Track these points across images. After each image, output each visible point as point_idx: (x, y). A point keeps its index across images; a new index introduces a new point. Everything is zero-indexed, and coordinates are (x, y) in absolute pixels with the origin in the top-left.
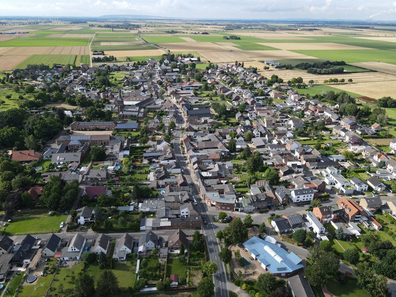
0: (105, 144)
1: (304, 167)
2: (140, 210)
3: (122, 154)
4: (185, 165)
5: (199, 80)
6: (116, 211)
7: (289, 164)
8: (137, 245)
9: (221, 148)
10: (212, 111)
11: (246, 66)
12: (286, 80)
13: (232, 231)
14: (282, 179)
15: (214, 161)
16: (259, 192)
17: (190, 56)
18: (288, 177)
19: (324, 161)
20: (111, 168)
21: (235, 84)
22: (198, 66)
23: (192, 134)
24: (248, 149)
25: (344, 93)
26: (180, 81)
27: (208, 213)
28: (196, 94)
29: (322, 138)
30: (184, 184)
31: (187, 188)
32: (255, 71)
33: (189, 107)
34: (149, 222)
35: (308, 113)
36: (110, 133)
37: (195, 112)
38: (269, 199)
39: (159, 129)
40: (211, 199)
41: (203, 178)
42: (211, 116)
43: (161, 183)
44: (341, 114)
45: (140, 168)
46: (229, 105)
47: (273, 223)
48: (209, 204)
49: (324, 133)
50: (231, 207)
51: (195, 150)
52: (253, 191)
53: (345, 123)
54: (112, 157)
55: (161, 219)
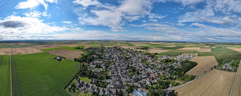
0: (101, 64)
1: (144, 69)
2: (107, 82)
3: (104, 67)
4: (118, 71)
5: (121, 52)
6: (101, 81)
7: (141, 69)
8: (105, 92)
9: (126, 66)
10: (124, 58)
11: (130, 49)
12: (138, 51)
13: (129, 89)
14: (140, 73)
15: (124, 70)
16: (135, 77)
17: (119, 47)
18: (141, 72)
19: (147, 67)
20: (101, 70)
21: (128, 52)
22: (121, 49)
23: (119, 63)
24: (132, 66)
25: (149, 53)
26: (117, 52)
27: (123, 84)
28: (120, 55)
29: (146, 62)
30: (117, 76)
31: (118, 77)
32: (132, 50)
33: (119, 57)
34: (109, 85)
35: (143, 57)
36: (102, 62)
37: (120, 58)
38: (137, 78)
39: (112, 62)
40: (124, 80)
41: (122, 74)
42: (124, 59)
43: (112, 75)
44: (149, 57)
45: (108, 71)
46: (127, 57)
47: (139, 85)
48: (123, 81)
49: (147, 61)
50: (128, 82)
51: (120, 67)
52: (134, 77)
53: (150, 58)
54: (102, 68)
55: (112, 85)
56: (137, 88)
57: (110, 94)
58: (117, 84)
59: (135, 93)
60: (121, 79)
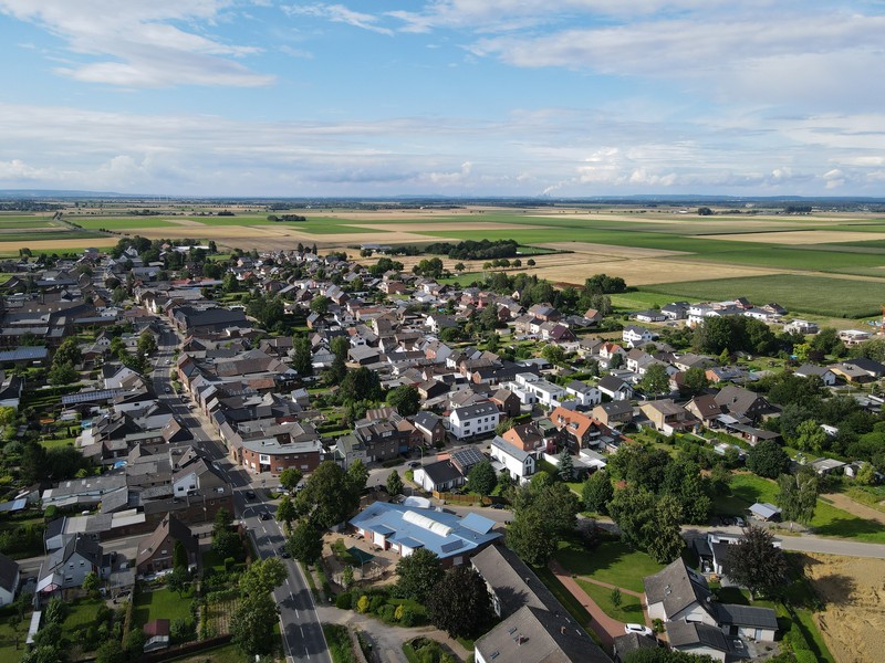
2: (48, 504)
4: (188, 411)
5: (215, 276)
7: (438, 378)
12: (408, 266)
14: (427, 403)
15: (262, 391)
17: (188, 242)
19: (507, 370)
21: (299, 277)
22: (211, 257)
23: (201, 354)
26: (166, 278)
27: (251, 486)
28: (209, 297)
29: (496, 340)
30: (183, 436)
32: (342, 257)
33: (192, 316)
34: (76, 524)
35: (461, 307)
38: (401, 434)
40: (256, 452)
41: (235, 422)
42: (249, 325)
43: (115, 445)
47: (420, 473)
48: (253, 468)
49: (499, 332)
50: (310, 461)
53: (536, 313)
55: (115, 515)
56: (395, 493)
57: (108, 569)
58: (181, 489)
59: (376, 521)
60: (233, 461)
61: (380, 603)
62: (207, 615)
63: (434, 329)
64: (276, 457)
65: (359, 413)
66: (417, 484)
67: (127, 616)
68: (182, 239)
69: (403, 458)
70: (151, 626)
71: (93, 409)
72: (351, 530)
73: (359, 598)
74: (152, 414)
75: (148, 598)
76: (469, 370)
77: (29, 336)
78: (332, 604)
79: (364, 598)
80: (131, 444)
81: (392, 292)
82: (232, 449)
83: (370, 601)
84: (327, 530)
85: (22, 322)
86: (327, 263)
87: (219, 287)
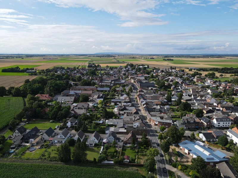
0: (89, 96)
1: (222, 111)
2: (107, 123)
3: (98, 100)
5: (148, 74)
7: (210, 108)
14: (206, 115)
15: (157, 105)
17: (143, 65)
20: (91, 105)
21: (170, 76)
26: (136, 74)
27: (152, 129)
28: (146, 79)
32: (183, 71)
33: (142, 83)
34: (112, 129)
35: (221, 88)
38: (196, 122)
40: (154, 121)
43: (121, 112)
46: (167, 83)
47: (201, 135)
48: (153, 124)
49: (234, 97)
50: (168, 125)
51: (145, 99)
54: (92, 101)
55: (120, 129)
56: (193, 139)
57: (117, 141)
58: (135, 126)
59: (186, 145)
60: (148, 121)
61: (185, 169)
62: (138, 158)
63: (210, 93)
64: (159, 122)
65: (184, 114)
66: (200, 138)
67: (121, 153)
68: (141, 64)
69: (196, 130)
70: (125, 157)
71: (117, 103)
72: (178, 146)
73: (179, 166)
74: (130, 107)
75: (125, 150)
76: (221, 107)
77: (106, 85)
78: (171, 165)
79: (180, 166)
80: (125, 113)
81: (197, 81)
82: (148, 118)
83: (182, 167)
84: (171, 144)
85: (105, 82)
86: (178, 72)
87: (149, 77)
